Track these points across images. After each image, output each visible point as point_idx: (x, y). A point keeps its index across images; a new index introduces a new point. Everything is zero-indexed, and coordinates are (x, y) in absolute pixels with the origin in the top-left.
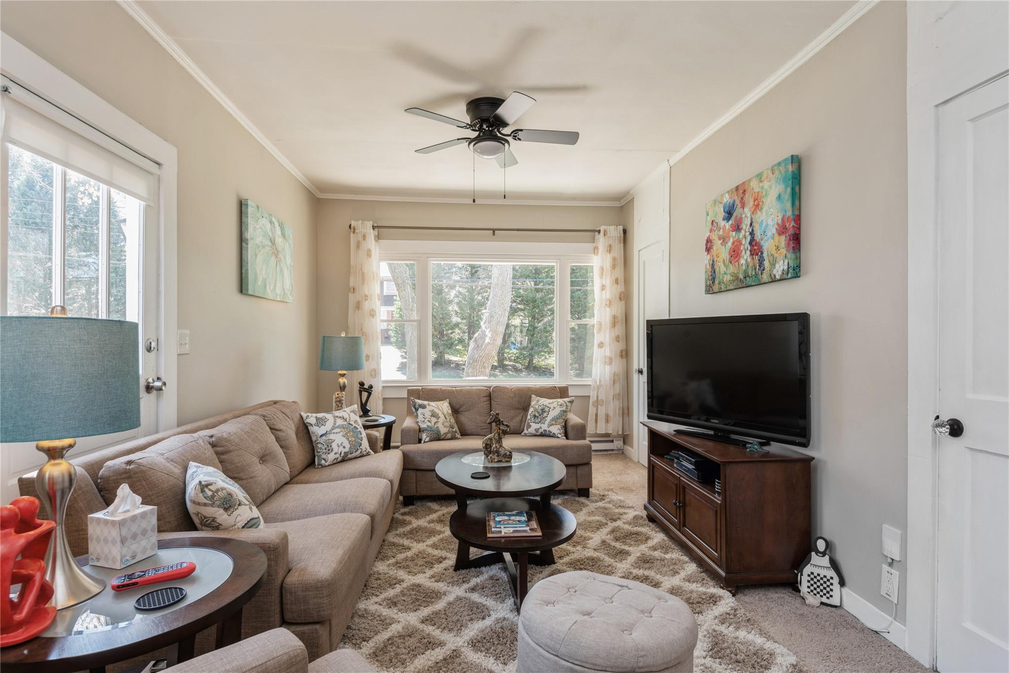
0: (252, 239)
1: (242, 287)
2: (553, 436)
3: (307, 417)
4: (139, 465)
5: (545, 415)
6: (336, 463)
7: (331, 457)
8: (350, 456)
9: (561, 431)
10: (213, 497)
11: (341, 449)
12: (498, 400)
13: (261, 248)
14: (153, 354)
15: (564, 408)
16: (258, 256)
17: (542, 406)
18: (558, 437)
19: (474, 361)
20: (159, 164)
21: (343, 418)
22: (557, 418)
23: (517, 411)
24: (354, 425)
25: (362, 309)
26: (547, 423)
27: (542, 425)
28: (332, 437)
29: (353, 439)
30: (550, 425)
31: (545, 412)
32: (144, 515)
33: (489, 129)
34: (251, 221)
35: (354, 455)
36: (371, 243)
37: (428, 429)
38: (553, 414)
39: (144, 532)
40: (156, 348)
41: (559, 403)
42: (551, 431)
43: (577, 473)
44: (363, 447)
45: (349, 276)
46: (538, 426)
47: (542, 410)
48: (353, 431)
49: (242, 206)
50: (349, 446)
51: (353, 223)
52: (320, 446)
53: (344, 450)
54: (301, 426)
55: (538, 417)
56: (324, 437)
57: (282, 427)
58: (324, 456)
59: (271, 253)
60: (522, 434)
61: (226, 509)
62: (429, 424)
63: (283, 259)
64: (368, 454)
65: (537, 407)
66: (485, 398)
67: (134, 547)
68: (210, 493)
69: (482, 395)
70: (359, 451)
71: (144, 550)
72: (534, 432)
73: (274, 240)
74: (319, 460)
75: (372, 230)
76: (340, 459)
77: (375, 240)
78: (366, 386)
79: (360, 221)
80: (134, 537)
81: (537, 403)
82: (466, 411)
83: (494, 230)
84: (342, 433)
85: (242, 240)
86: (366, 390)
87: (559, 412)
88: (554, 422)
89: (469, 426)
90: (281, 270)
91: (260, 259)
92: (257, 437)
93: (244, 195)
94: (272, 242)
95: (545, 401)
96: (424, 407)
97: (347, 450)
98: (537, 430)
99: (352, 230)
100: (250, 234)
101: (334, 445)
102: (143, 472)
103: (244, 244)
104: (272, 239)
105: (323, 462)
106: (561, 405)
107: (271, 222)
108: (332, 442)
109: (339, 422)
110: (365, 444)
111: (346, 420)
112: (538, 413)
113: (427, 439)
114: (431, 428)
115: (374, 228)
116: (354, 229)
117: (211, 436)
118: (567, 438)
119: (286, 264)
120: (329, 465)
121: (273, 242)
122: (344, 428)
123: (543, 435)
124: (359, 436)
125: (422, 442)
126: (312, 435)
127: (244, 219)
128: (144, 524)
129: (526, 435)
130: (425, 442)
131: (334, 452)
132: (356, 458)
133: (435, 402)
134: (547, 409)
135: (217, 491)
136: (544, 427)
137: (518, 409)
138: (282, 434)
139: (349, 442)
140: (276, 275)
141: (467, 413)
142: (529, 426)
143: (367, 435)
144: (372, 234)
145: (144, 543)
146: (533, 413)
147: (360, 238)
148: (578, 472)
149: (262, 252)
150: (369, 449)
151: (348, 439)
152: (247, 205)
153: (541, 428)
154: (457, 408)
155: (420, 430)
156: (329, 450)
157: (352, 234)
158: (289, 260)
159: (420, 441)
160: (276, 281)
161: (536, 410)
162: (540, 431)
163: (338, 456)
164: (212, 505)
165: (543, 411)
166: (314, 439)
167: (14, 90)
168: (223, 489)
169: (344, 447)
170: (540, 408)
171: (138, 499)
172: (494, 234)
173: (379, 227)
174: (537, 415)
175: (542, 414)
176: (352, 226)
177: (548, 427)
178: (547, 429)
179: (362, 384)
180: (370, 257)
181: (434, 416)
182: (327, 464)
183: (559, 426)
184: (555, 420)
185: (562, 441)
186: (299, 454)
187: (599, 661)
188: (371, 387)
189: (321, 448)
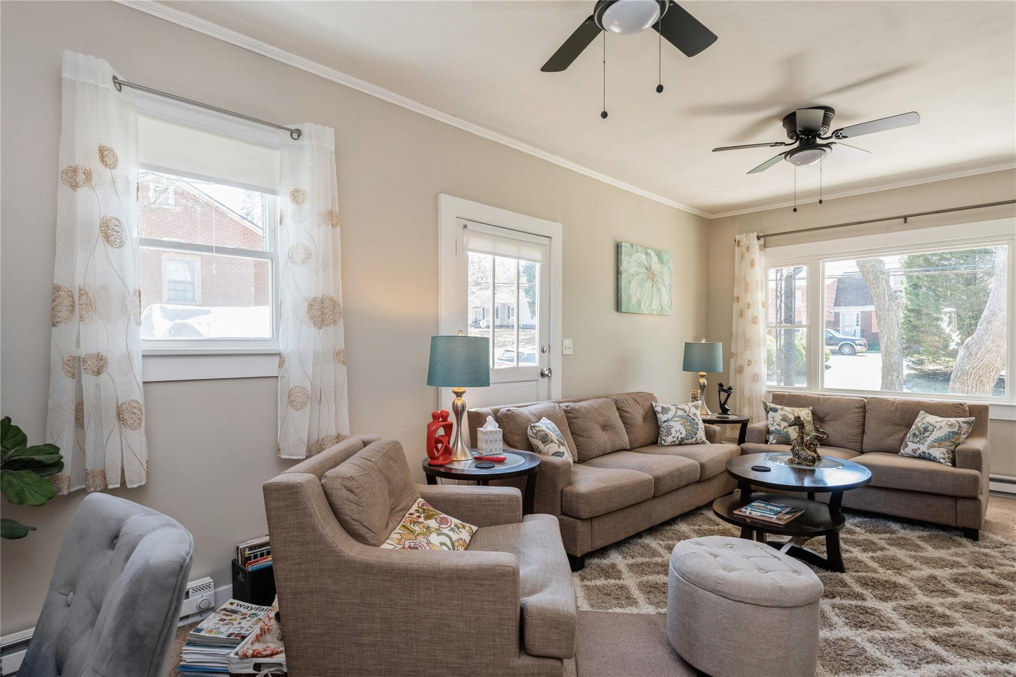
0: (625, 270)
1: (618, 307)
2: (934, 460)
3: (656, 406)
4: (513, 412)
5: (927, 434)
6: (673, 445)
7: (670, 439)
8: (685, 441)
9: (947, 455)
10: (536, 434)
11: (678, 434)
12: (873, 413)
13: (635, 276)
14: (546, 354)
15: (956, 429)
16: (632, 283)
17: (926, 425)
18: (939, 462)
19: (963, 374)
20: (549, 237)
21: (684, 410)
22: (942, 440)
23: (898, 428)
24: (692, 417)
25: (744, 317)
26: (927, 443)
27: (921, 446)
28: (672, 423)
29: (690, 428)
30: (931, 446)
31: (928, 431)
32: (496, 432)
33: (808, 137)
34: (624, 258)
35: (690, 441)
36: (756, 253)
37: (777, 432)
38: (936, 435)
39: (496, 441)
40: (548, 350)
41: (949, 423)
42: (932, 454)
43: (956, 507)
44: (698, 436)
45: (734, 286)
46: (915, 446)
47: (924, 429)
48: (690, 422)
49: (618, 247)
50: (685, 433)
51: (738, 237)
52: (662, 429)
53: (681, 436)
54: (651, 411)
55: (917, 436)
56: (666, 423)
57: (630, 410)
58: (664, 438)
59: (646, 278)
60: (900, 454)
61: (543, 442)
62: (778, 427)
63: (660, 280)
64: (703, 443)
65: (919, 425)
66: (857, 410)
67: (491, 446)
68: (535, 431)
69: (854, 405)
70: (694, 439)
71: (496, 450)
72: (911, 453)
73: (650, 267)
74: (661, 441)
75: (756, 241)
76: (677, 442)
77: (761, 250)
78: (725, 388)
79: (744, 234)
80: (491, 441)
81: (925, 419)
82: (832, 421)
83: (905, 218)
84: (680, 422)
85: (618, 273)
86: (725, 391)
87: (946, 432)
88: (936, 444)
89: (834, 436)
90: (659, 290)
91: (634, 284)
92: (602, 412)
93: (619, 239)
94: (647, 269)
95: (932, 419)
96: (775, 410)
97: (683, 436)
98: (914, 451)
99: (737, 244)
100: (624, 266)
101: (673, 431)
102: (513, 416)
103: (619, 276)
104: (648, 267)
105: (663, 442)
106: (950, 425)
107: (647, 254)
108: (671, 428)
109: (680, 413)
110: (701, 434)
111: (686, 412)
112: (919, 431)
113: (774, 441)
114: (779, 431)
115: (759, 238)
116: (739, 242)
117: (567, 407)
118: (954, 465)
119: (664, 284)
120: (668, 446)
121: (649, 269)
122: (682, 418)
123: (923, 457)
124: (696, 426)
125: (769, 443)
126: (659, 421)
127: (619, 257)
128: (496, 437)
129: (902, 456)
130: (771, 443)
131: (672, 436)
132: (691, 444)
133: (792, 408)
134: (930, 428)
135: (539, 431)
136: (923, 448)
137: (900, 425)
138: (629, 415)
139: (686, 430)
140: (652, 295)
141: (832, 422)
142: (907, 446)
143: (705, 427)
144: (756, 244)
145: (496, 446)
146: (914, 431)
147: (744, 250)
148: (958, 506)
149: (636, 279)
150: (704, 438)
151: (685, 427)
152: (621, 246)
153: (919, 449)
154: (822, 415)
155: (768, 432)
156: (669, 433)
157: (736, 248)
158: (667, 281)
159: (766, 442)
160: (651, 299)
161: (918, 428)
162: (919, 452)
163: (675, 439)
164: (536, 438)
165: (926, 429)
166: (659, 423)
167: (471, 225)
168: (543, 431)
169: (681, 433)
170: (923, 426)
171: (497, 425)
172: (905, 222)
173: (765, 236)
174: (917, 433)
175: (924, 433)
176: (737, 239)
177: (928, 449)
178: (927, 451)
179: (721, 385)
180: (753, 267)
181: (784, 421)
182: (666, 444)
183: (944, 450)
184: (939, 442)
185: (948, 468)
186: (643, 431)
187: (691, 577)
188: (730, 388)
189: (663, 431)
